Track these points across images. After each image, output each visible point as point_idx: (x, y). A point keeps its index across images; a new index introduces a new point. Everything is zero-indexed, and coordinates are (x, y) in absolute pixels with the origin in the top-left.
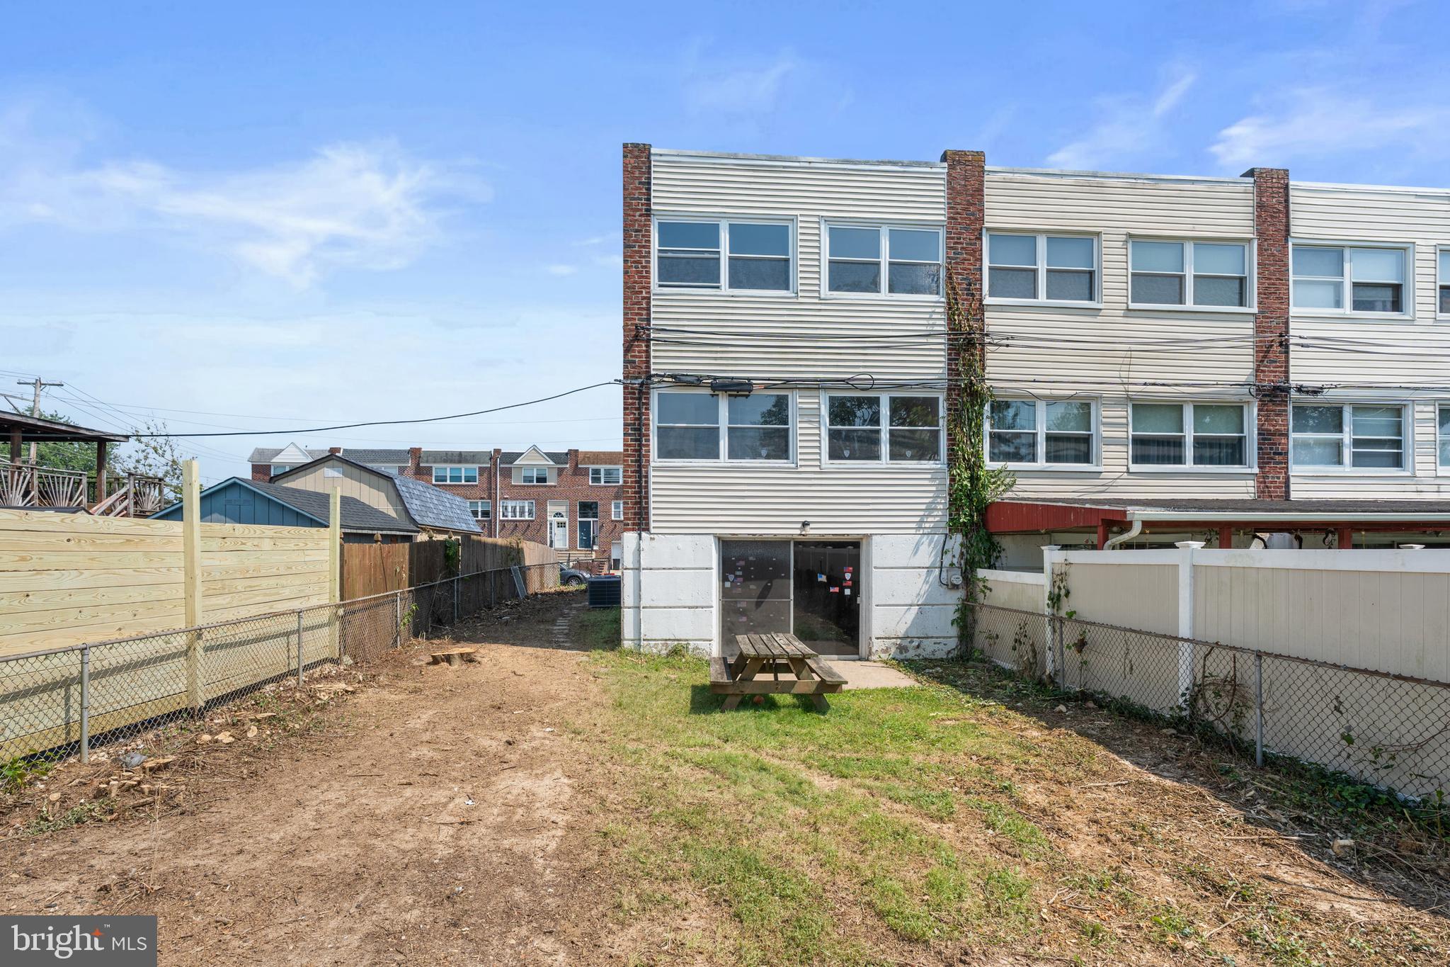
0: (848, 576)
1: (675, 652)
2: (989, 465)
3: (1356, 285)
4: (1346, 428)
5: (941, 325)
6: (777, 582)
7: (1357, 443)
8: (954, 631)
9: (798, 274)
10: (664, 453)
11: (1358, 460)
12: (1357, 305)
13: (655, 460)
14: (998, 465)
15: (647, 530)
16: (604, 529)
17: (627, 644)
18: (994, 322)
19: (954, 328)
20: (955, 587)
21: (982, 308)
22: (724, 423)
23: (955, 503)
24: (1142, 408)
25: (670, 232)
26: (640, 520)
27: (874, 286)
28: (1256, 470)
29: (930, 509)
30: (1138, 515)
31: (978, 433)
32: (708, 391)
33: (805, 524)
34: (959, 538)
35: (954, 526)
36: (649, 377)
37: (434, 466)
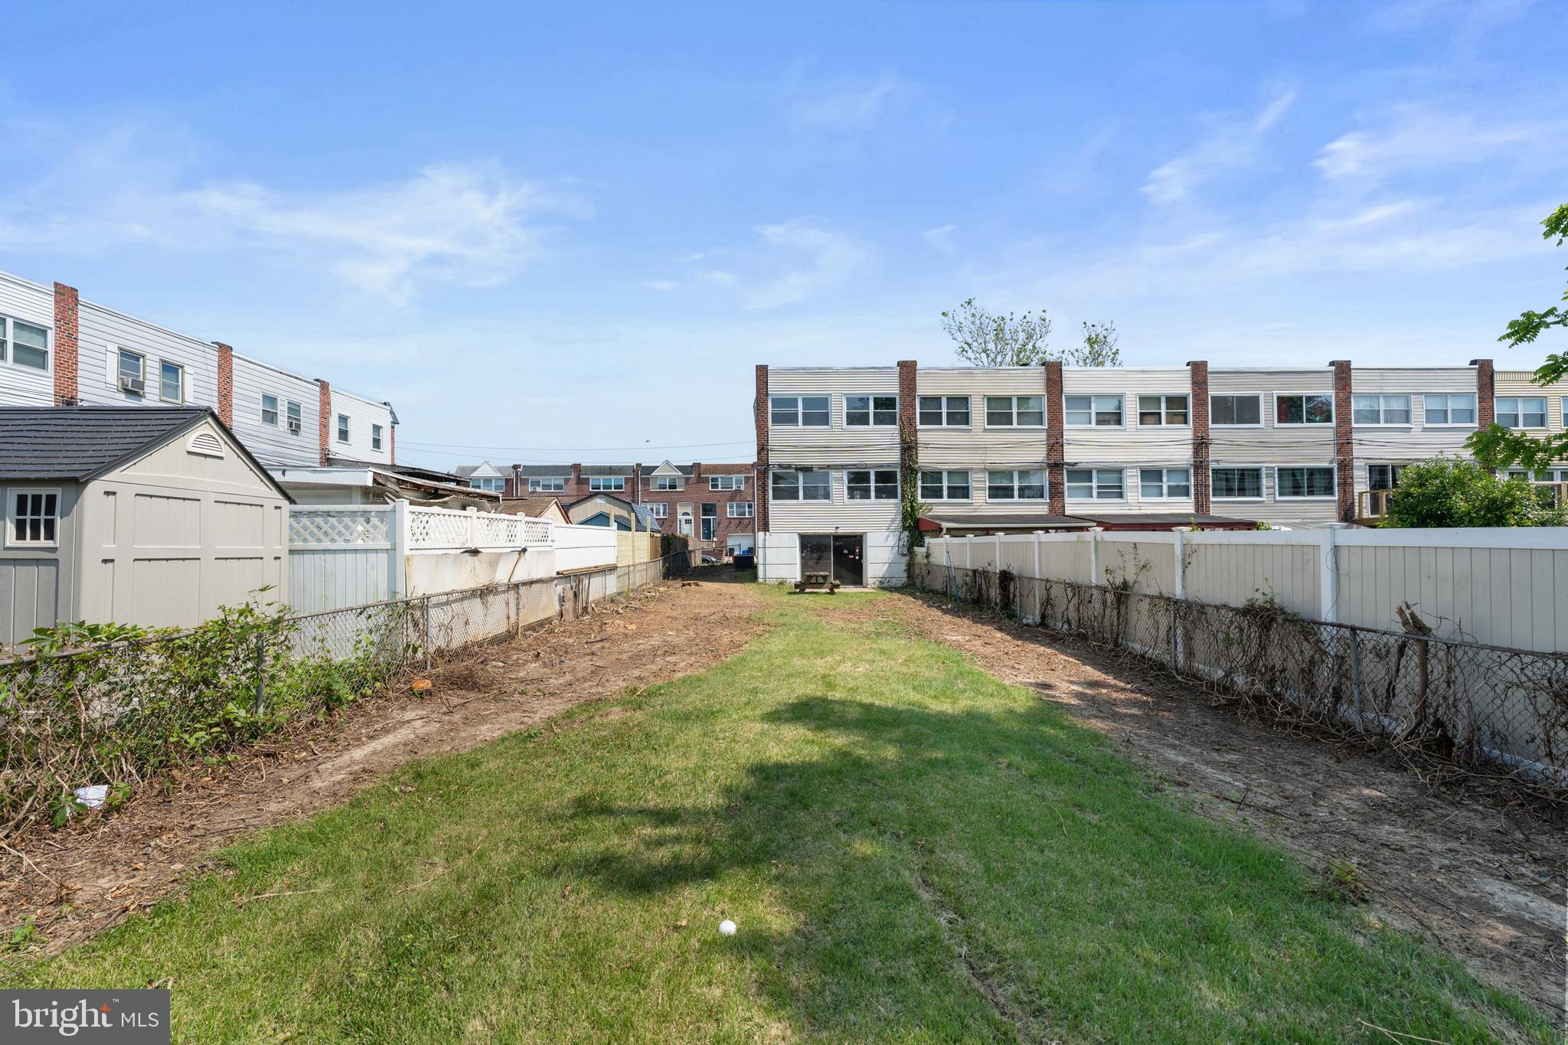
0: (857, 551)
1: (781, 583)
2: (920, 500)
3: (1097, 414)
4: (1094, 480)
5: (898, 440)
6: (825, 553)
7: (1099, 487)
8: (905, 575)
9: (834, 418)
10: (775, 498)
11: (1100, 495)
12: (1099, 423)
13: (771, 501)
14: (924, 500)
15: (768, 531)
16: (721, 525)
17: (760, 580)
18: (921, 437)
19: (903, 441)
20: (905, 555)
21: (916, 431)
22: (801, 485)
23: (904, 519)
24: (993, 474)
25: (777, 402)
26: (765, 527)
27: (867, 423)
28: (1048, 501)
29: (893, 521)
30: (945, 525)
31: (915, 486)
32: (794, 471)
33: (837, 528)
34: (906, 533)
35: (905, 528)
36: (768, 465)
37: (591, 477)
